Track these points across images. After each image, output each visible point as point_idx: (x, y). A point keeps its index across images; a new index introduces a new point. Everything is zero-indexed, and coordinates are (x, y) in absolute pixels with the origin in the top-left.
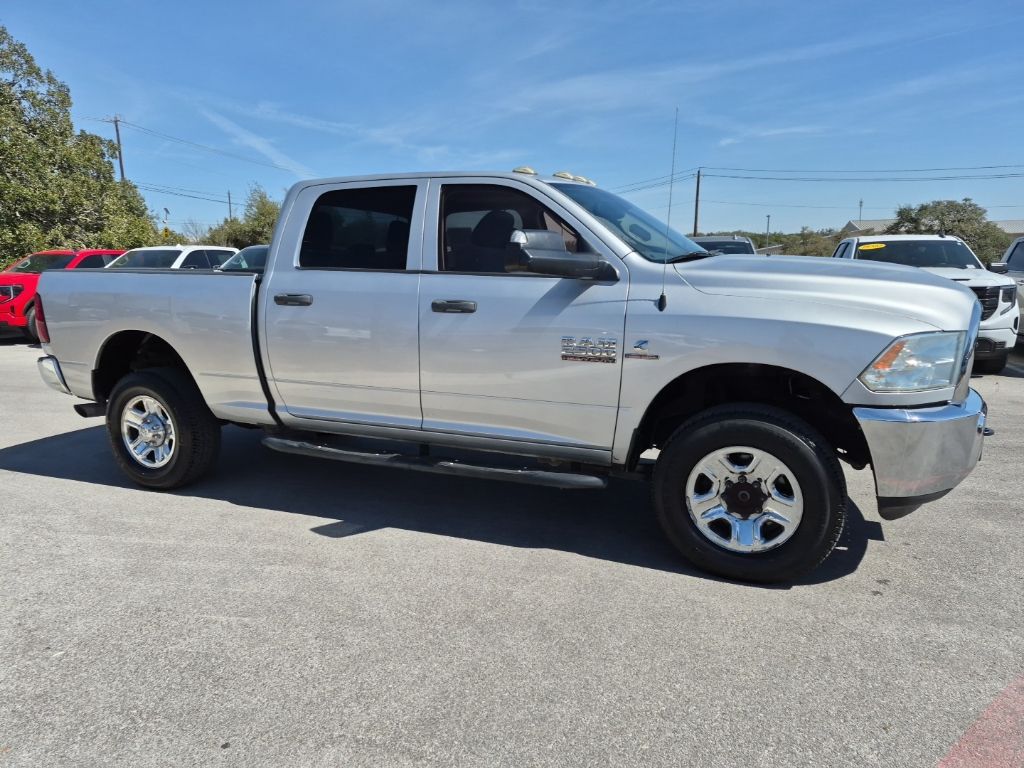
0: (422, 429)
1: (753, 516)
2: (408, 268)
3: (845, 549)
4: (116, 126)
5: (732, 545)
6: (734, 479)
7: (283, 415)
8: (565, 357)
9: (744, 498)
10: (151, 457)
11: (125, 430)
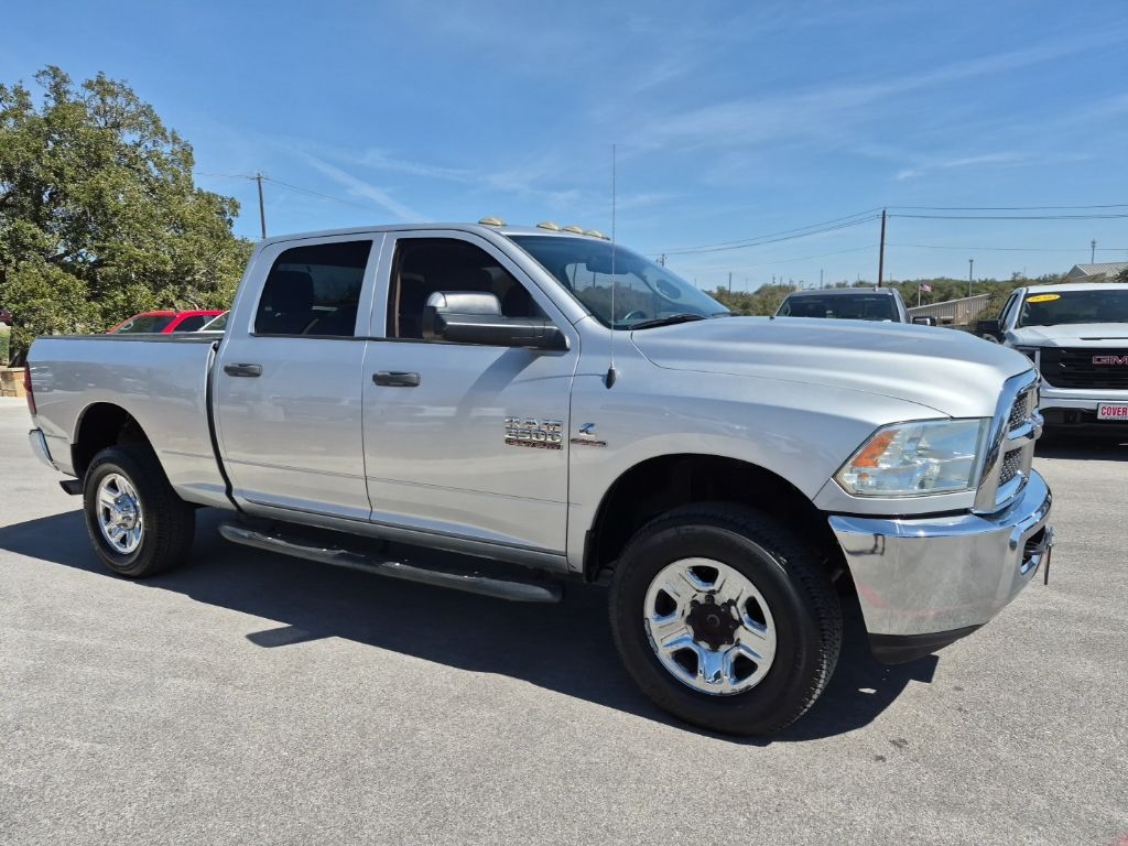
0: (370, 522)
1: (724, 648)
2: (357, 334)
3: (872, 691)
4: (259, 183)
5: (698, 683)
6: (701, 598)
7: (241, 501)
8: (508, 441)
9: (712, 623)
10: (124, 541)
11: (100, 510)
